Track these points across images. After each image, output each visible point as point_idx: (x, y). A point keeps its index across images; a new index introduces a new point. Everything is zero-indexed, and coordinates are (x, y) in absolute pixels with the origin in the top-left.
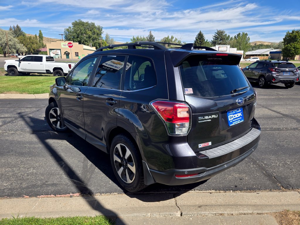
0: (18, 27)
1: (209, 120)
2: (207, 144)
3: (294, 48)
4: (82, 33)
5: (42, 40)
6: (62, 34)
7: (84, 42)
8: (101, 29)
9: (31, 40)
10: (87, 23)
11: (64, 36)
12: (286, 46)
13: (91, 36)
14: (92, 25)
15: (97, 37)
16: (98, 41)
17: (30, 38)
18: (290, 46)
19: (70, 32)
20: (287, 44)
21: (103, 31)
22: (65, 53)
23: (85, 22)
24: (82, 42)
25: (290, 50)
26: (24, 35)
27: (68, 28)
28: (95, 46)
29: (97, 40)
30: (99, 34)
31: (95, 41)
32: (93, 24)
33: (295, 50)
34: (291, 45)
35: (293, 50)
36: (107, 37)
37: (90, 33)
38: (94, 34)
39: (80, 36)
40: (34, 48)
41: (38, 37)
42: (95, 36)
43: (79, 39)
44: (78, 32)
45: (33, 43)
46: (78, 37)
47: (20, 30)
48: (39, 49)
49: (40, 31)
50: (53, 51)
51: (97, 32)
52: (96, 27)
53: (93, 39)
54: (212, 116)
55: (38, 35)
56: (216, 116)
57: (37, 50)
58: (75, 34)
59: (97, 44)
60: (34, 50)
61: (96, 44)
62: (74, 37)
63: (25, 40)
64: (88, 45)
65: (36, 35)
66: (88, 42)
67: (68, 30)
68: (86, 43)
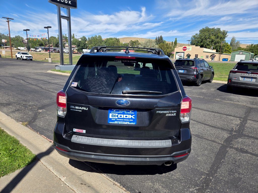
0: (161, 37)
1: (80, 111)
2: (81, 131)
4: (206, 38)
5: (176, 45)
6: (189, 40)
7: (206, 45)
8: (226, 33)
9: (167, 46)
10: (213, 29)
11: (190, 41)
13: (214, 40)
14: (217, 31)
15: (220, 41)
16: (219, 45)
17: (167, 45)
19: (196, 38)
21: (227, 35)
22: (187, 55)
23: (211, 28)
24: (204, 46)
26: (163, 43)
27: (195, 35)
28: (216, 49)
29: (219, 43)
30: (223, 38)
31: (217, 44)
32: (219, 29)
36: (233, 40)
37: (213, 37)
38: (218, 38)
39: (204, 41)
40: (168, 52)
41: (173, 44)
42: (218, 40)
43: (202, 43)
44: (203, 37)
45: (168, 48)
46: (201, 42)
47: (162, 39)
48: (171, 52)
49: (176, 39)
50: (178, 54)
51: (221, 36)
52: (220, 32)
53: (215, 43)
54: (82, 108)
55: (174, 42)
56: (86, 109)
57: (170, 53)
58: (199, 39)
59: (219, 47)
60: (167, 53)
61: (217, 47)
62: (198, 42)
63: (163, 46)
64: (209, 48)
65: (172, 42)
66: (209, 46)
67: (194, 36)
68: (208, 46)
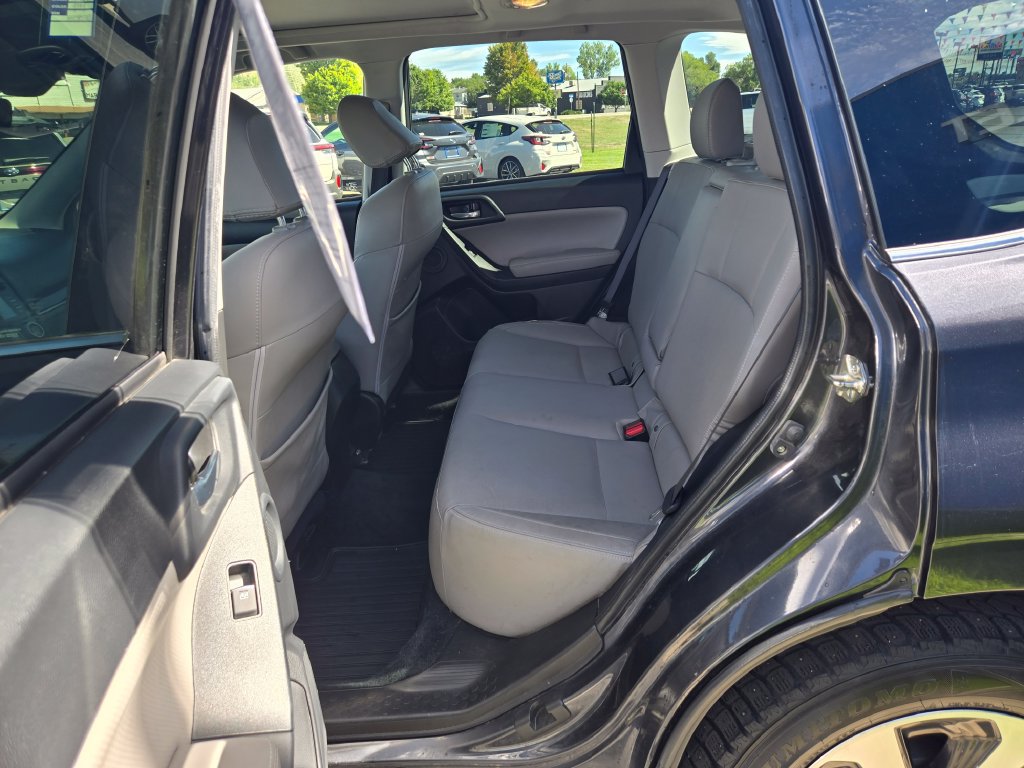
3: (334, 84)
12: (311, 77)
18: (320, 78)
20: (313, 72)
25: (324, 92)
33: (339, 91)
34: (323, 76)
35: (334, 90)
